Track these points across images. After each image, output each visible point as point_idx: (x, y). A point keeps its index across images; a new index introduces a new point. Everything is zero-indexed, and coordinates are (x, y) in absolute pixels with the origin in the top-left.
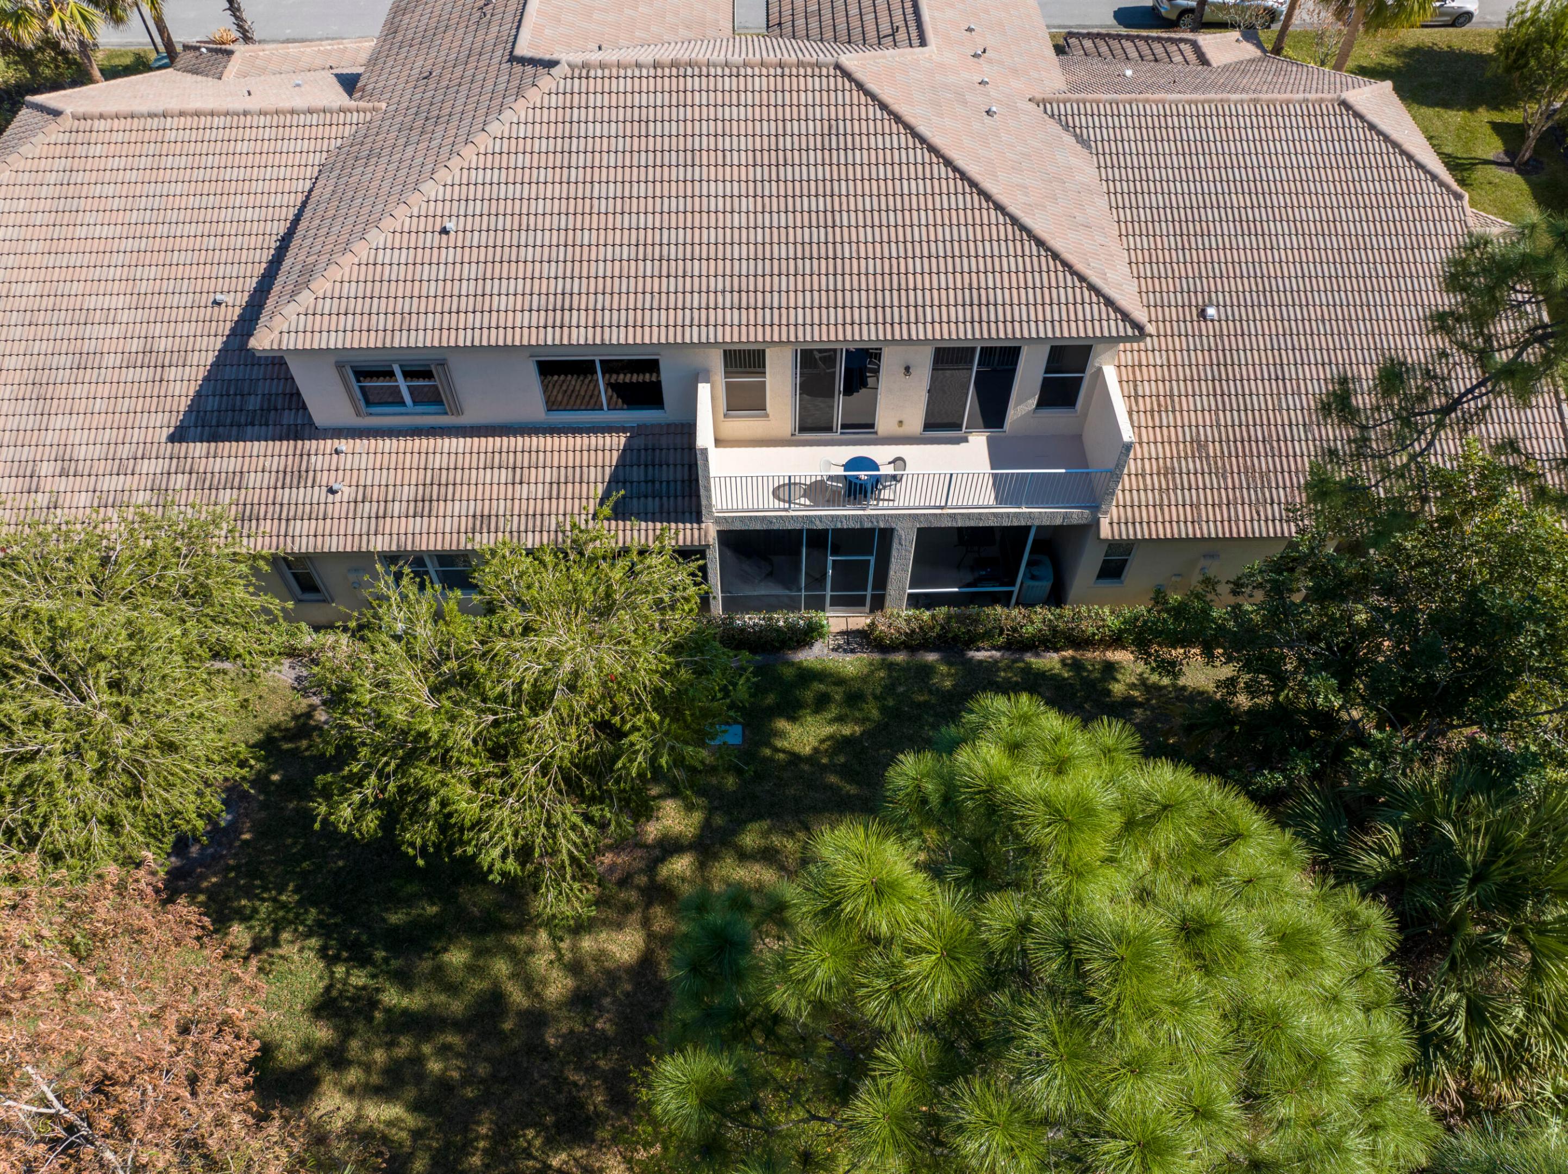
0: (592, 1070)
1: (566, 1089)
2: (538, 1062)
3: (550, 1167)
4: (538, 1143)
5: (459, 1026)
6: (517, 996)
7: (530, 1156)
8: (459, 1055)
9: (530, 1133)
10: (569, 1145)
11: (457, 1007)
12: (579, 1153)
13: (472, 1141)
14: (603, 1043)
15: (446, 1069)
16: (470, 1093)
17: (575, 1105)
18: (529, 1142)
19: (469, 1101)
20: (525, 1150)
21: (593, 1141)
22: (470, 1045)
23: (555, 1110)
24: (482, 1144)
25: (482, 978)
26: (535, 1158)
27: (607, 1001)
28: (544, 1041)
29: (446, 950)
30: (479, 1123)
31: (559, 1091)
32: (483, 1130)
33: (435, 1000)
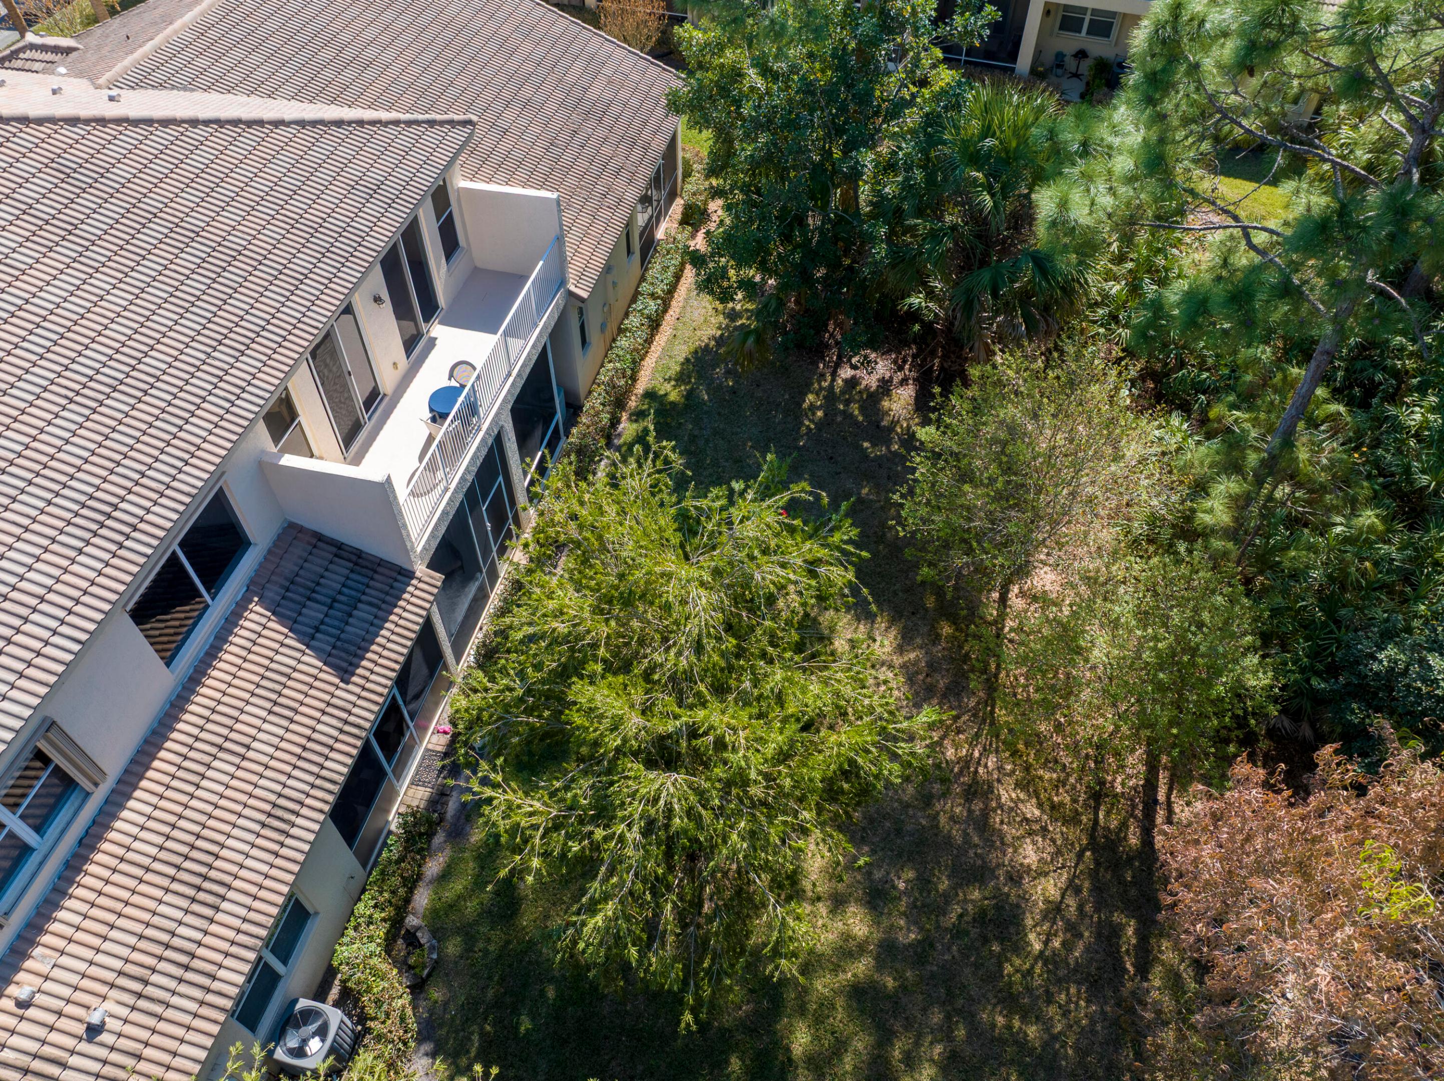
0: (947, 898)
1: (963, 925)
2: (935, 954)
3: (1042, 952)
4: (1017, 962)
5: (885, 1038)
6: (861, 968)
7: (1030, 972)
8: (917, 1044)
9: (1008, 969)
10: (1021, 932)
11: (861, 1043)
12: (1029, 922)
13: (1012, 1034)
14: (924, 882)
15: (932, 1060)
16: (961, 1033)
17: (981, 918)
18: (1017, 971)
19: (969, 1036)
20: (1024, 976)
21: (1018, 906)
22: (908, 1027)
23: (986, 941)
24: (1017, 1023)
25: (833, 1007)
26: (1032, 967)
27: (878, 875)
28: (910, 945)
29: (788, 1050)
30: (993, 1026)
31: (967, 933)
32: (1000, 1020)
33: (848, 1068)
